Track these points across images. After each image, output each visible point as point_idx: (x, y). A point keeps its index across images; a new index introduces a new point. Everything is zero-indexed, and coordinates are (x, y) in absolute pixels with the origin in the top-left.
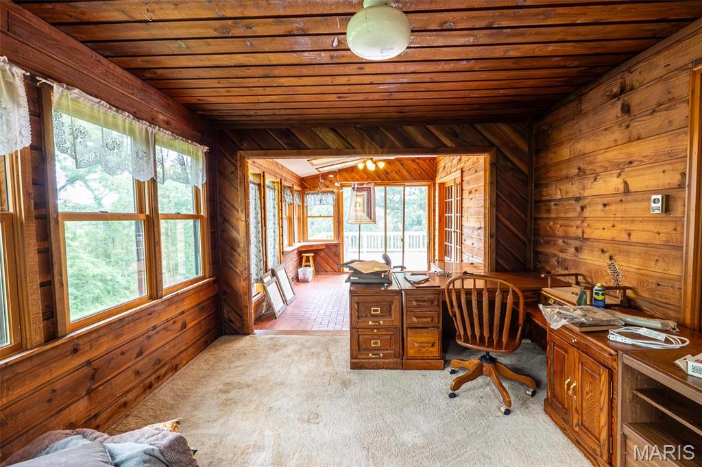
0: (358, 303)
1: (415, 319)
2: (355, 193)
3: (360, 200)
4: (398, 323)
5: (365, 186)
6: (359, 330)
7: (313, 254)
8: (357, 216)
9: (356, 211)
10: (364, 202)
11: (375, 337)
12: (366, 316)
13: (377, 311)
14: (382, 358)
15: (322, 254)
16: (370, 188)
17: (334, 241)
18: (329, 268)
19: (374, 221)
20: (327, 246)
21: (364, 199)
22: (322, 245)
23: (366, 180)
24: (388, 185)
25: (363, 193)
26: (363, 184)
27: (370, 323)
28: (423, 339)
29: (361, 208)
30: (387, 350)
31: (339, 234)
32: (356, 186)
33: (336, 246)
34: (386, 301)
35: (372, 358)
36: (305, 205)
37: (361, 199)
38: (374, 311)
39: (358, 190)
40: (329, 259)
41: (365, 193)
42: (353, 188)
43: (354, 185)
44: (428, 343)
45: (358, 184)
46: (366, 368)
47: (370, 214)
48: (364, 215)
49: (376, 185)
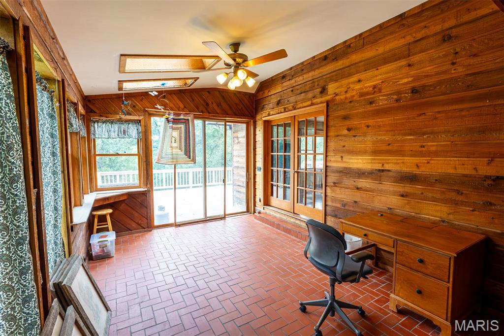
2: (170, 125)
3: (175, 134)
5: (182, 117)
7: (110, 211)
8: (171, 154)
9: (172, 147)
10: (180, 137)
15: (122, 207)
16: (188, 120)
17: (139, 187)
18: (134, 225)
19: (194, 161)
20: (130, 195)
21: (180, 133)
22: (122, 195)
23: (183, 110)
24: (209, 118)
25: (179, 126)
26: (179, 115)
29: (177, 145)
31: (147, 178)
32: (172, 117)
33: (144, 193)
36: (92, 136)
37: (177, 133)
39: (175, 121)
40: (134, 212)
41: (183, 126)
42: (168, 119)
43: (169, 115)
45: (175, 114)
47: (189, 152)
48: (181, 154)
49: (196, 117)
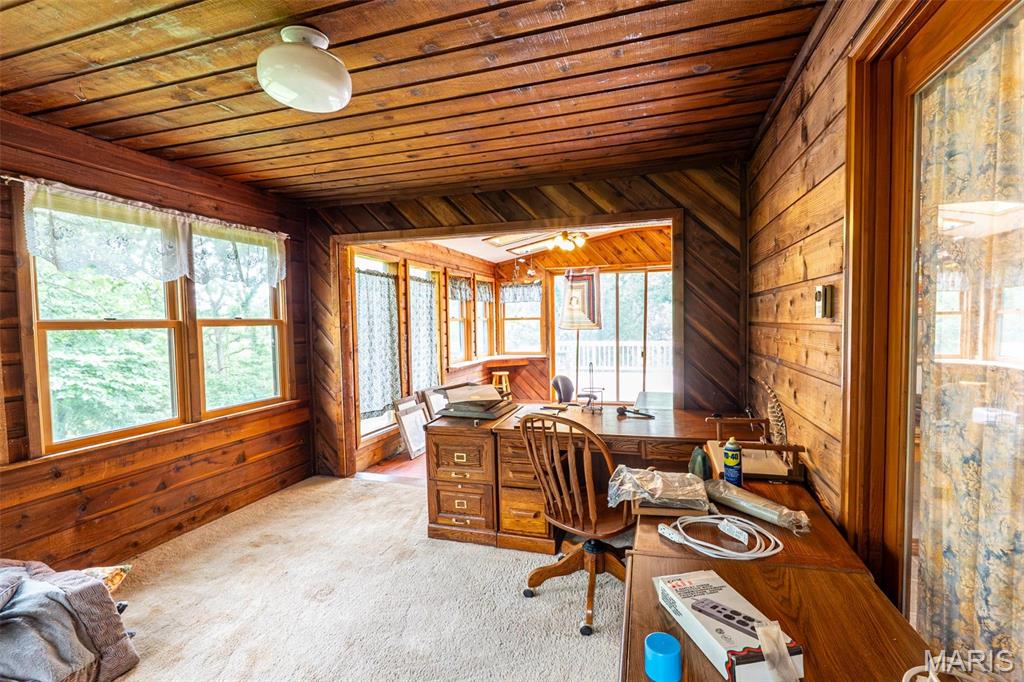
0: (437, 446)
1: (511, 475)
2: (569, 283)
3: (577, 293)
4: (491, 480)
5: (585, 273)
6: (438, 483)
7: (508, 373)
8: (572, 318)
9: (572, 310)
10: (583, 297)
11: (461, 495)
12: (448, 464)
13: (462, 458)
14: (470, 527)
15: (524, 372)
16: (592, 275)
17: (540, 354)
18: (534, 394)
19: (599, 325)
20: (532, 362)
21: (583, 292)
22: (522, 360)
23: (587, 264)
24: (621, 270)
25: (581, 284)
26: (582, 270)
27: (453, 475)
28: (523, 506)
29: (579, 306)
30: (477, 515)
31: (548, 344)
32: (571, 274)
33: (544, 361)
34: (473, 445)
35: (454, 526)
36: (501, 302)
37: (579, 292)
38: (458, 457)
39: (574, 278)
40: (533, 380)
41: (585, 284)
42: (568, 277)
43: (569, 272)
44: (531, 511)
45: (574, 271)
46: (448, 539)
47: (593, 314)
48: (584, 317)
49: (602, 270)
